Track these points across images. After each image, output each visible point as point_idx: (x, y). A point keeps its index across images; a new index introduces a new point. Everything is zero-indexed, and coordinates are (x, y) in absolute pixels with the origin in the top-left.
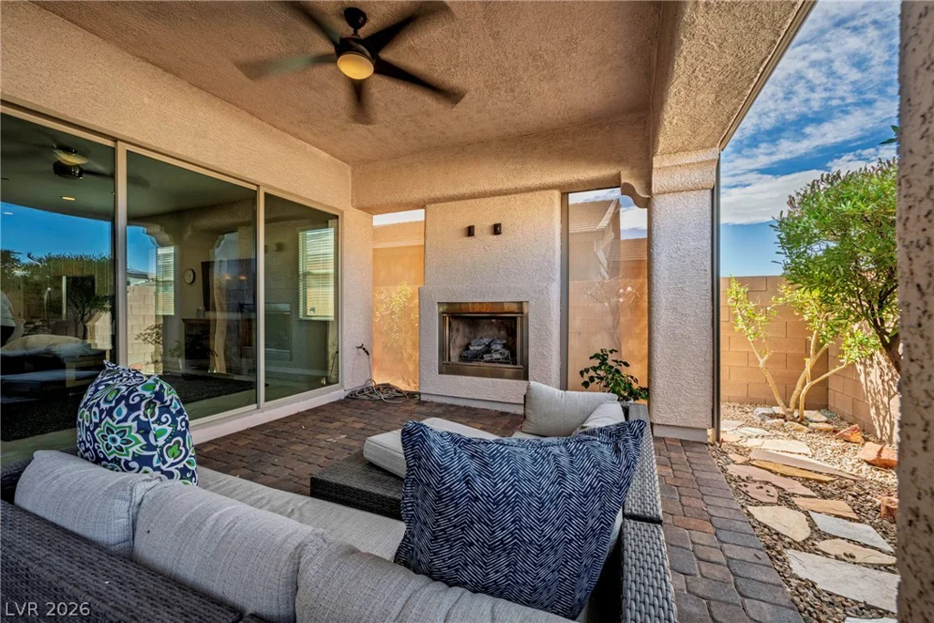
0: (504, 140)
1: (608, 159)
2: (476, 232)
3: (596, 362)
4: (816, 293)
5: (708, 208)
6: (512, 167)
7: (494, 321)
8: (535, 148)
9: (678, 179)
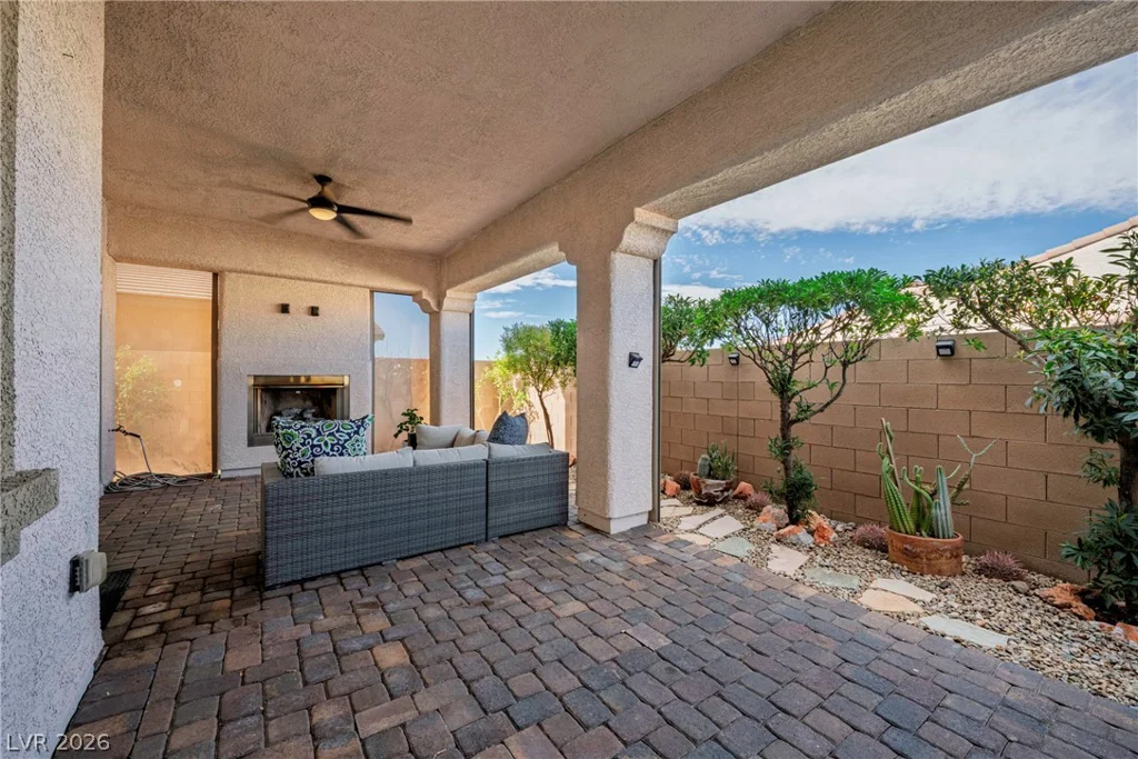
0: (333, 241)
1: (414, 281)
2: (291, 309)
3: (407, 418)
4: (518, 376)
5: (468, 322)
6: (340, 265)
7: (298, 392)
8: (361, 256)
9: (456, 305)
